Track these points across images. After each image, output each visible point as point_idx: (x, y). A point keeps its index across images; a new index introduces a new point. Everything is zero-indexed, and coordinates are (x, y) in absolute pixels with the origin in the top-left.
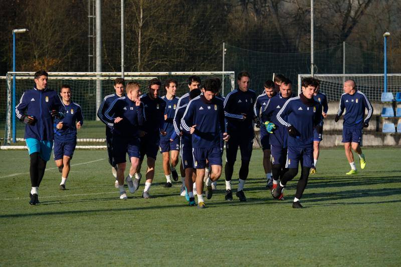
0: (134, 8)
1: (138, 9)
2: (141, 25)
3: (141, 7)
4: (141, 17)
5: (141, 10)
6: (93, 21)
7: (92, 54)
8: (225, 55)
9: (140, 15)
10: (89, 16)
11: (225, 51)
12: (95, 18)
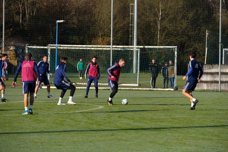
0: (157, 9)
1: (159, 10)
2: (160, 19)
3: (160, 9)
4: (160, 15)
5: (160, 11)
6: (133, 16)
7: (132, 35)
8: (207, 37)
9: (159, 14)
10: (130, 14)
11: (207, 35)
12: (134, 15)
